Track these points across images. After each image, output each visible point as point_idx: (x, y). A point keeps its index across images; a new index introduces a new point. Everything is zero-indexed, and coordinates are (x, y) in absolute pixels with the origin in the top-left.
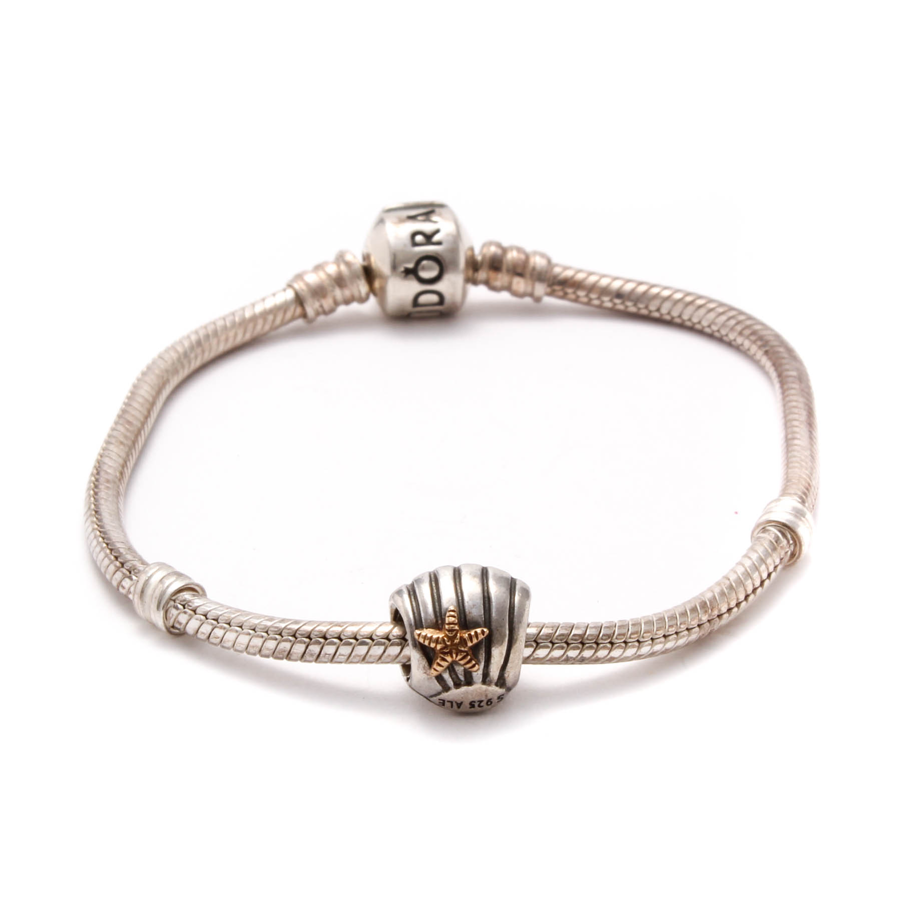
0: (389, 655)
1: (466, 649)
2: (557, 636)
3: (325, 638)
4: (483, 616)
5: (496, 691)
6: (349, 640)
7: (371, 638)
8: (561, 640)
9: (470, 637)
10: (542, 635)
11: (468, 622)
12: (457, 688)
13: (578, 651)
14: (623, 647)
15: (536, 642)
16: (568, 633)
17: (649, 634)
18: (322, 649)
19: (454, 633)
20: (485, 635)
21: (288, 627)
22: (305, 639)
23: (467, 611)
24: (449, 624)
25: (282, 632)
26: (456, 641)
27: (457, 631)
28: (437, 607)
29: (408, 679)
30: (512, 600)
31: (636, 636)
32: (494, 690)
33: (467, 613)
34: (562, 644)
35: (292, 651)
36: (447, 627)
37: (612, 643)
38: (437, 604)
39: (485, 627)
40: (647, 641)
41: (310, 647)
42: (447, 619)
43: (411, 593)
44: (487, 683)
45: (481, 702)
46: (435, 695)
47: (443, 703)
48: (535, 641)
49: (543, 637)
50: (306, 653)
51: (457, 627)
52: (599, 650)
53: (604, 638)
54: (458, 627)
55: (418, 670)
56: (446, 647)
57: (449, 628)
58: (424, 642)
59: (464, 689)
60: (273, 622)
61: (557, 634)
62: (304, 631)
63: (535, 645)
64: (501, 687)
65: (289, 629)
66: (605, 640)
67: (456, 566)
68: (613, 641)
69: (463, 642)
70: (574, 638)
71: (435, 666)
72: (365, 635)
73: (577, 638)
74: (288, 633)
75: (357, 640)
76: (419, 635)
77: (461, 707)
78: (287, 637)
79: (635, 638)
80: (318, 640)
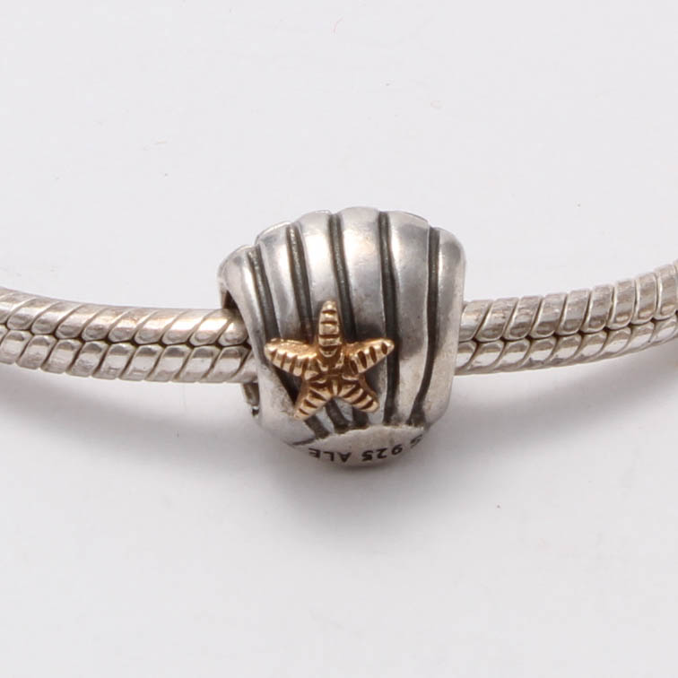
0: (221, 373)
1: (355, 379)
2: (513, 328)
3: (107, 340)
4: (383, 314)
5: (409, 433)
6: (149, 346)
7: (188, 343)
8: (519, 335)
9: (362, 358)
10: (487, 329)
11: (357, 328)
12: (341, 433)
13: (549, 351)
14: (627, 335)
15: (476, 341)
16: (530, 321)
17: (671, 307)
18: (102, 360)
19: (334, 352)
20: (388, 352)
21: (43, 317)
22: (72, 341)
23: (354, 305)
24: (325, 336)
25: (31, 326)
26: (338, 365)
27: (339, 348)
28: (303, 297)
29: (255, 412)
30: (433, 278)
31: (649, 312)
32: (405, 431)
33: (355, 311)
34: (521, 342)
35: (50, 359)
36: (321, 341)
37: (607, 330)
38: (302, 292)
39: (388, 337)
40: (668, 319)
41: (82, 357)
42: (321, 327)
43: (257, 268)
44: (393, 422)
45: (383, 450)
46: (304, 442)
47: (317, 454)
48: (474, 340)
49: (488, 333)
50: (76, 364)
51: (338, 341)
52: (586, 345)
53: (594, 323)
54: (341, 340)
55: (272, 406)
56: (321, 375)
57: (325, 343)
58: (282, 365)
59: (351, 433)
60: (16, 306)
61: (512, 324)
62: (70, 326)
63: (474, 348)
64: (416, 426)
65: (44, 322)
66: (596, 326)
67: (334, 212)
68: (609, 326)
69: (350, 366)
70: (542, 329)
71: (302, 406)
72: (178, 338)
73: (547, 329)
74: (42, 330)
75: (164, 346)
76: (273, 354)
77: (349, 459)
78: (41, 336)
79: (648, 317)
80: (95, 345)
